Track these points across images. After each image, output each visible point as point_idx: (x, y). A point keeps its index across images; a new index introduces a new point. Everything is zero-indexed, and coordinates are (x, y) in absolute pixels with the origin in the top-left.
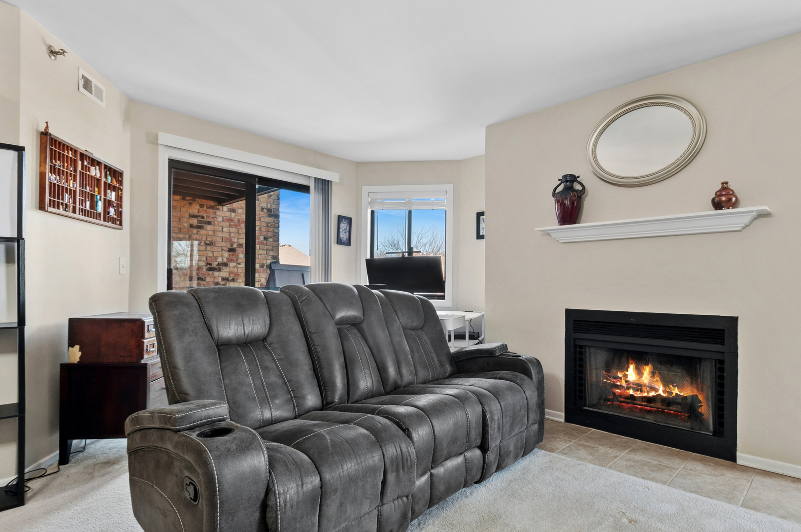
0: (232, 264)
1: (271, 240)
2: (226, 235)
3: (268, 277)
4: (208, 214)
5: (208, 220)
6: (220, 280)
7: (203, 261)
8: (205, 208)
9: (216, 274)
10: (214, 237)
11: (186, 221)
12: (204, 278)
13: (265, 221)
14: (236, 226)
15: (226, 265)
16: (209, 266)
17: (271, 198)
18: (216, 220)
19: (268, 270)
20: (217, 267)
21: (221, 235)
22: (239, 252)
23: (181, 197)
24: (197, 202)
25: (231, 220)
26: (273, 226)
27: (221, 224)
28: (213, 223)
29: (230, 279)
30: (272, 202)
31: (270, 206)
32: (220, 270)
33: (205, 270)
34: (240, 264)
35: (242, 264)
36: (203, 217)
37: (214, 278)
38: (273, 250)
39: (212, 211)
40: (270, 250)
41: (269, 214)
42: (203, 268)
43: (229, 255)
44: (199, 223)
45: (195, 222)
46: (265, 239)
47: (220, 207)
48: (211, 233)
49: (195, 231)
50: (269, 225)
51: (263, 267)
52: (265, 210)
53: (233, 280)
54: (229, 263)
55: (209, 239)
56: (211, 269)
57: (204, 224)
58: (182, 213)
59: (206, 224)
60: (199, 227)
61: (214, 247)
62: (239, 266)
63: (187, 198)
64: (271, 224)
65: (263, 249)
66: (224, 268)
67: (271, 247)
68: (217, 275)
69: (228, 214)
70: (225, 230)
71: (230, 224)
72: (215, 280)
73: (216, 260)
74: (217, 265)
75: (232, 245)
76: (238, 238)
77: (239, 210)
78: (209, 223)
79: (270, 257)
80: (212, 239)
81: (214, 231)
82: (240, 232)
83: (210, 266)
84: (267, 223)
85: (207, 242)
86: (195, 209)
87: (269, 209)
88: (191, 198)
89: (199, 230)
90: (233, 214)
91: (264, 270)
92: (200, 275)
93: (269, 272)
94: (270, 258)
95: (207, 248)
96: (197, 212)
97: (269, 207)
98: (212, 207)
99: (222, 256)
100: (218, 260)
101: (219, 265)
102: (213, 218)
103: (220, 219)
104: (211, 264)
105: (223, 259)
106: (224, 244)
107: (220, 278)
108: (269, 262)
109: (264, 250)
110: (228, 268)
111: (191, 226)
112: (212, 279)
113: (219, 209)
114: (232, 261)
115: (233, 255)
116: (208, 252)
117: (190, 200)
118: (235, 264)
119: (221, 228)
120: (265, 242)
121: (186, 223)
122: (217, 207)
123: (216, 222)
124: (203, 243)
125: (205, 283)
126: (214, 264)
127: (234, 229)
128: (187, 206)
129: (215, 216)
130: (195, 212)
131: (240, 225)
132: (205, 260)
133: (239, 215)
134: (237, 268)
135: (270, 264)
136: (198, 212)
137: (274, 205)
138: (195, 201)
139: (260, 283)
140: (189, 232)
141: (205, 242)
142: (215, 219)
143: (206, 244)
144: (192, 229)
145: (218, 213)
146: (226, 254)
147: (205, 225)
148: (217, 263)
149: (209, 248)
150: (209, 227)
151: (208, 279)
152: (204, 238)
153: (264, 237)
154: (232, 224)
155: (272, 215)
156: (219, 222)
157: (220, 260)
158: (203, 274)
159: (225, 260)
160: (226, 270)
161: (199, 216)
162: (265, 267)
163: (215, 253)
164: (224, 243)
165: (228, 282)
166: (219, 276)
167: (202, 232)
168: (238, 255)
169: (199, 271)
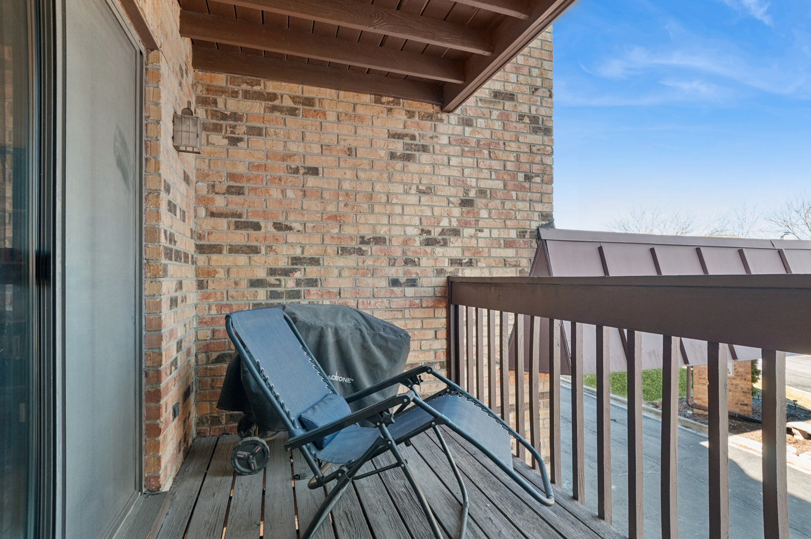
0: (467, 232)
1: (538, 180)
2: (456, 173)
3: (533, 256)
4: (421, 129)
5: (423, 142)
6: (446, 264)
7: (415, 226)
8: (417, 118)
9: (439, 250)
10: (435, 178)
11: (382, 146)
12: (416, 260)
13: (527, 141)
14: (474, 153)
15: (456, 232)
16: (425, 236)
17: (537, 93)
18: (438, 143)
19: (534, 241)
20: (440, 238)
21: (446, 172)
22: (480, 204)
23: (373, 96)
24: (401, 106)
25: (463, 142)
26: (541, 152)
27: (446, 151)
28: (431, 148)
29: (464, 261)
30: (539, 103)
31: (536, 111)
32: (445, 244)
33: (418, 243)
34: (481, 231)
35: (485, 230)
36: (413, 137)
37: (436, 260)
38: (541, 202)
39: (428, 124)
40: (536, 202)
41: (534, 128)
42: (415, 240)
43: (462, 213)
44: (407, 149)
45: (398, 146)
46: (528, 178)
47: (444, 116)
48: (428, 169)
49: (399, 165)
50: (534, 149)
51: (524, 237)
52: (527, 120)
53: (470, 263)
54: (461, 229)
55: (424, 181)
56: (430, 242)
57: (415, 150)
58: (375, 130)
59: (418, 151)
60: (408, 158)
61: (435, 198)
62: (480, 234)
63: (384, 99)
64: (538, 147)
65: (524, 200)
66: (452, 239)
67: (539, 195)
68: (441, 255)
69: (459, 129)
70: (454, 161)
71: (463, 150)
72: (438, 265)
73: (439, 223)
74: (439, 235)
75: (466, 192)
76: (477, 179)
77: (479, 120)
78: (424, 149)
79: (536, 216)
80: (430, 181)
81: (434, 165)
82: (481, 165)
83: (428, 237)
84: (531, 146)
85: (420, 187)
86: (398, 120)
87: (534, 117)
88: (391, 99)
89: (406, 163)
90: (468, 130)
91: (525, 243)
92: (410, 255)
93: (536, 246)
94: (536, 218)
95: (422, 199)
96: (402, 126)
97: (533, 112)
98: (430, 117)
99: (449, 216)
100: (441, 224)
101: (443, 232)
102: (432, 138)
103: (444, 140)
104: (429, 232)
105: (450, 221)
106: (452, 191)
107: (447, 260)
108: (534, 225)
109: (526, 200)
110: (460, 240)
111: (393, 156)
112: (431, 263)
113: (441, 120)
114: (467, 224)
115: (468, 212)
116: (424, 208)
117: (388, 103)
118: (472, 231)
119: (446, 160)
120: (527, 185)
121: (383, 149)
122: (439, 116)
123: (437, 147)
124: (413, 191)
125: (419, 272)
126: (435, 233)
127: (470, 160)
128: (385, 115)
129: (435, 134)
130: (399, 128)
131: (480, 151)
132: (418, 223)
133: (479, 130)
134: (477, 238)
135: (538, 229)
136: (405, 127)
137: (543, 109)
138: (399, 104)
139: (519, 269)
140: (389, 167)
141: (418, 188)
142: (436, 139)
143: (420, 192)
144: (394, 162)
145: (441, 127)
146: (456, 211)
147: (417, 154)
148: (439, 230)
149: (425, 199)
150: (424, 157)
151: (424, 262)
152: (416, 180)
153: (525, 176)
154: (466, 149)
155: (539, 128)
156: (443, 146)
157: (445, 223)
158: (416, 252)
159: (455, 223)
160: (456, 244)
161: (406, 135)
162: (527, 236)
163: (435, 208)
164: (452, 189)
165: (460, 268)
166: (444, 256)
167: (412, 167)
168: (478, 213)
169: (408, 247)
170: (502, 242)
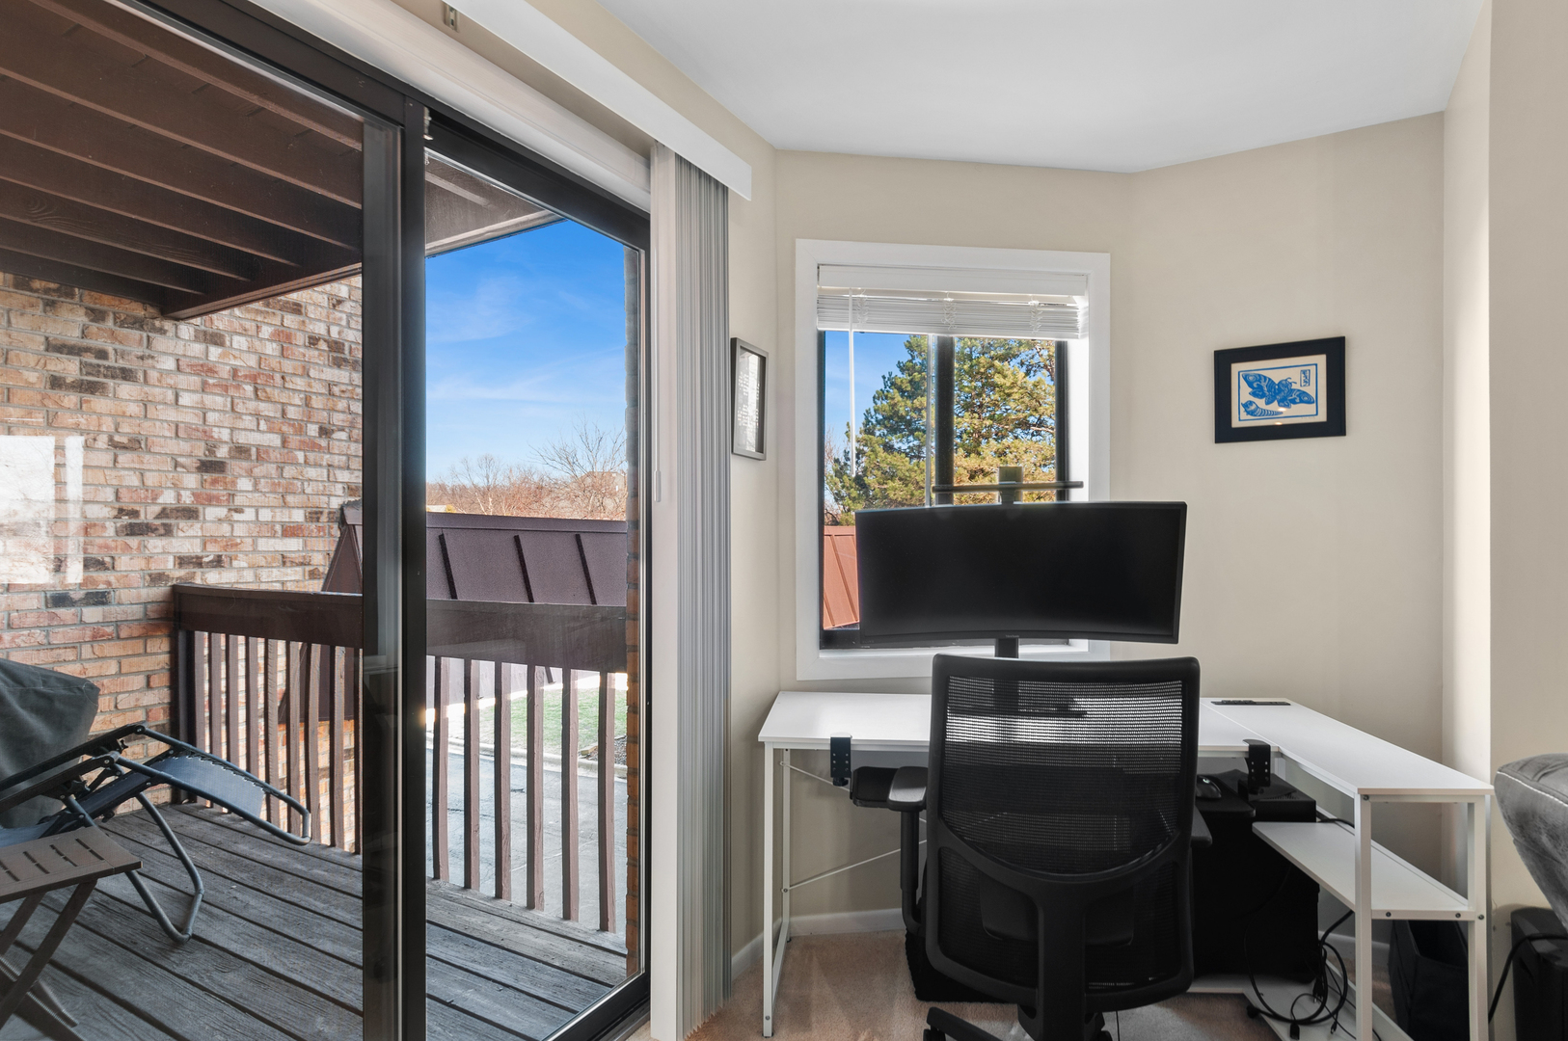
0: (212, 513)
1: (343, 435)
2: (191, 418)
3: (333, 548)
4: (123, 343)
5: (121, 363)
6: (170, 565)
7: (106, 503)
8: (110, 323)
9: (155, 544)
10: (147, 424)
11: (33, 364)
12: (107, 560)
13: (323, 376)
14: (226, 388)
15: (190, 514)
16: (126, 520)
17: (340, 308)
18: (154, 367)
19: (335, 526)
20: (158, 522)
21: (172, 415)
22: (237, 470)
23: (10, 277)
24: (77, 299)
25: (205, 369)
26: (346, 395)
27: (172, 382)
28: (140, 375)
29: (206, 560)
30: (344, 323)
31: (339, 333)
32: (168, 531)
33: (110, 531)
34: (239, 510)
35: (246, 510)
36: (102, 354)
37: (149, 559)
38: (348, 468)
39: (135, 334)
40: (340, 468)
41: (334, 358)
42: (104, 527)
43: (203, 482)
44: (88, 374)
45: (70, 368)
46: (325, 432)
47: (168, 325)
48: (134, 409)
49: (71, 399)
50: (336, 390)
51: (318, 520)
52: (323, 346)
53: (218, 562)
54: (201, 508)
55: (125, 428)
56: (134, 530)
57: (105, 376)
58: (14, 334)
59: (113, 377)
60: (92, 388)
61: (147, 457)
62: (236, 516)
63: (37, 284)
64: (343, 388)
65: (317, 465)
66: (182, 524)
67: (344, 458)
68: (159, 550)
69: (197, 349)
70: (186, 399)
71: (205, 384)
72: (153, 566)
73: (154, 499)
74: (158, 517)
75: (211, 449)
76: (232, 429)
77: (236, 338)
78: (126, 375)
79: (339, 489)
80: (137, 429)
81: (145, 404)
82: (240, 408)
83: (133, 521)
84: (330, 385)
85: (117, 438)
86: (70, 323)
87: (336, 343)
88: (52, 286)
89: (87, 397)
90: (215, 352)
91: (319, 529)
92: (95, 552)
93: (338, 534)
94: (340, 492)
95: (120, 459)
96: (77, 333)
97: (334, 334)
98: (138, 324)
99: (176, 486)
100: (160, 501)
101: (164, 513)
102: (142, 358)
103: (169, 364)
104: (135, 513)
105: (179, 496)
106: (184, 446)
107: (171, 559)
108: (335, 503)
109: (321, 466)
110: (198, 525)
111: (56, 382)
112: (139, 563)
113: (162, 331)
114: (211, 500)
115: (215, 482)
116: (123, 473)
117: (47, 291)
118: (222, 512)
119: (170, 396)
120: (323, 443)
121: (34, 369)
122: (157, 323)
123: (153, 375)
124: (102, 442)
125: (112, 579)
126: (148, 514)
127: (219, 400)
128: (39, 311)
129: (147, 352)
130: (73, 335)
131: (238, 387)
132: (111, 497)
133: (237, 353)
134: (231, 523)
135: (342, 509)
136: (84, 335)
137: (350, 332)
138: (72, 295)
139: (308, 568)
140: (46, 402)
141: (111, 439)
142: (150, 361)
143: (113, 444)
144: (56, 394)
145: (160, 343)
146: (191, 480)
147: (110, 383)
148: (157, 509)
149: (125, 458)
150: (126, 389)
151: (124, 563)
152: (108, 425)
153: (321, 428)
154: (211, 381)
155: (345, 360)
156: (162, 372)
157: (168, 498)
158: (107, 547)
159: (187, 499)
160: (191, 533)
161: (88, 350)
162: (324, 518)
163: (147, 475)
164: (181, 443)
165: (198, 571)
166: (164, 553)
167: (99, 403)
168: (234, 483)
169: (91, 539)
170: (278, 528)
